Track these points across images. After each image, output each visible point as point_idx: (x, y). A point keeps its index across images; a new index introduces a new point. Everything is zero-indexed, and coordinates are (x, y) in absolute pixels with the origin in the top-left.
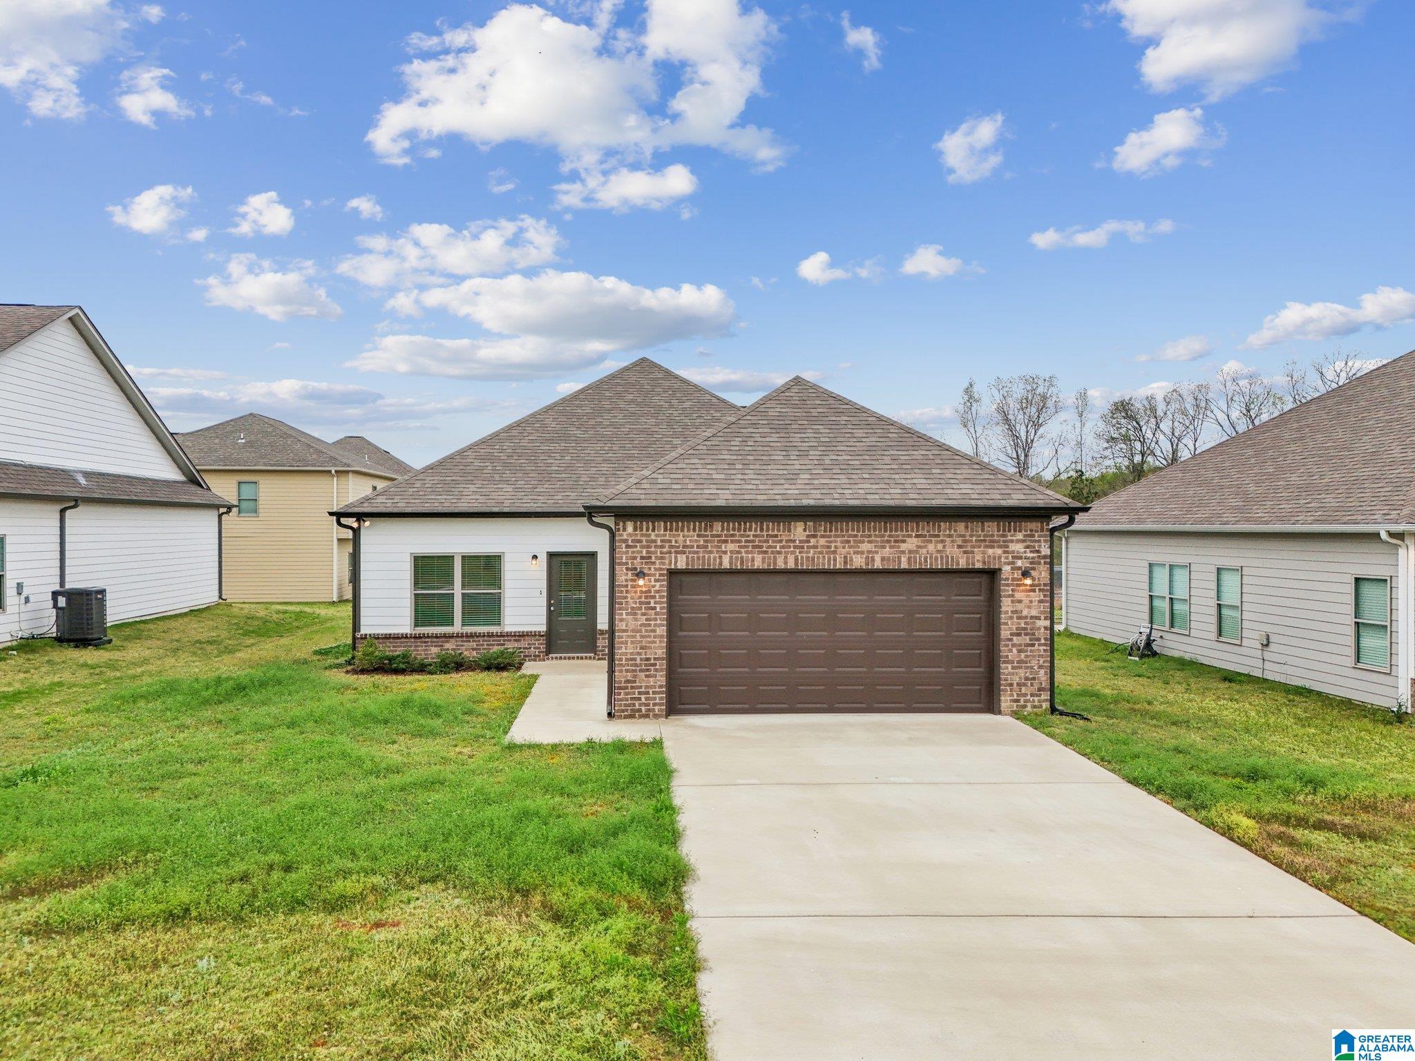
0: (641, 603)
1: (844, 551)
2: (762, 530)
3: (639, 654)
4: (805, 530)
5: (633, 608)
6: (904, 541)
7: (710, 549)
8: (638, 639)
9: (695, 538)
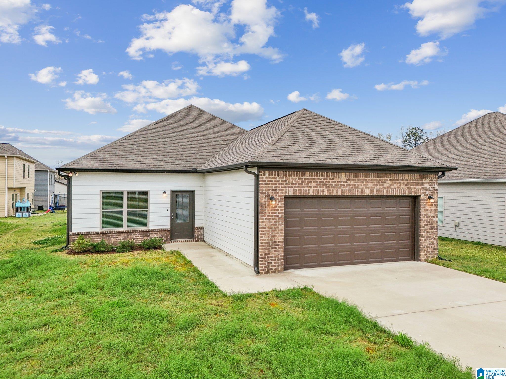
0: (272, 213)
1: (361, 187)
2: (327, 176)
3: (271, 240)
4: (345, 177)
5: (268, 216)
6: (385, 182)
7: (304, 185)
8: (271, 232)
9: (297, 180)
